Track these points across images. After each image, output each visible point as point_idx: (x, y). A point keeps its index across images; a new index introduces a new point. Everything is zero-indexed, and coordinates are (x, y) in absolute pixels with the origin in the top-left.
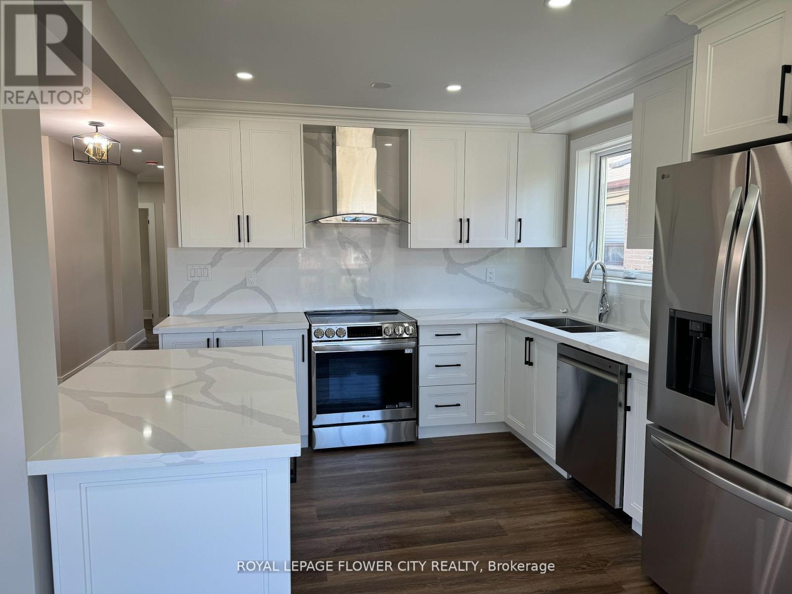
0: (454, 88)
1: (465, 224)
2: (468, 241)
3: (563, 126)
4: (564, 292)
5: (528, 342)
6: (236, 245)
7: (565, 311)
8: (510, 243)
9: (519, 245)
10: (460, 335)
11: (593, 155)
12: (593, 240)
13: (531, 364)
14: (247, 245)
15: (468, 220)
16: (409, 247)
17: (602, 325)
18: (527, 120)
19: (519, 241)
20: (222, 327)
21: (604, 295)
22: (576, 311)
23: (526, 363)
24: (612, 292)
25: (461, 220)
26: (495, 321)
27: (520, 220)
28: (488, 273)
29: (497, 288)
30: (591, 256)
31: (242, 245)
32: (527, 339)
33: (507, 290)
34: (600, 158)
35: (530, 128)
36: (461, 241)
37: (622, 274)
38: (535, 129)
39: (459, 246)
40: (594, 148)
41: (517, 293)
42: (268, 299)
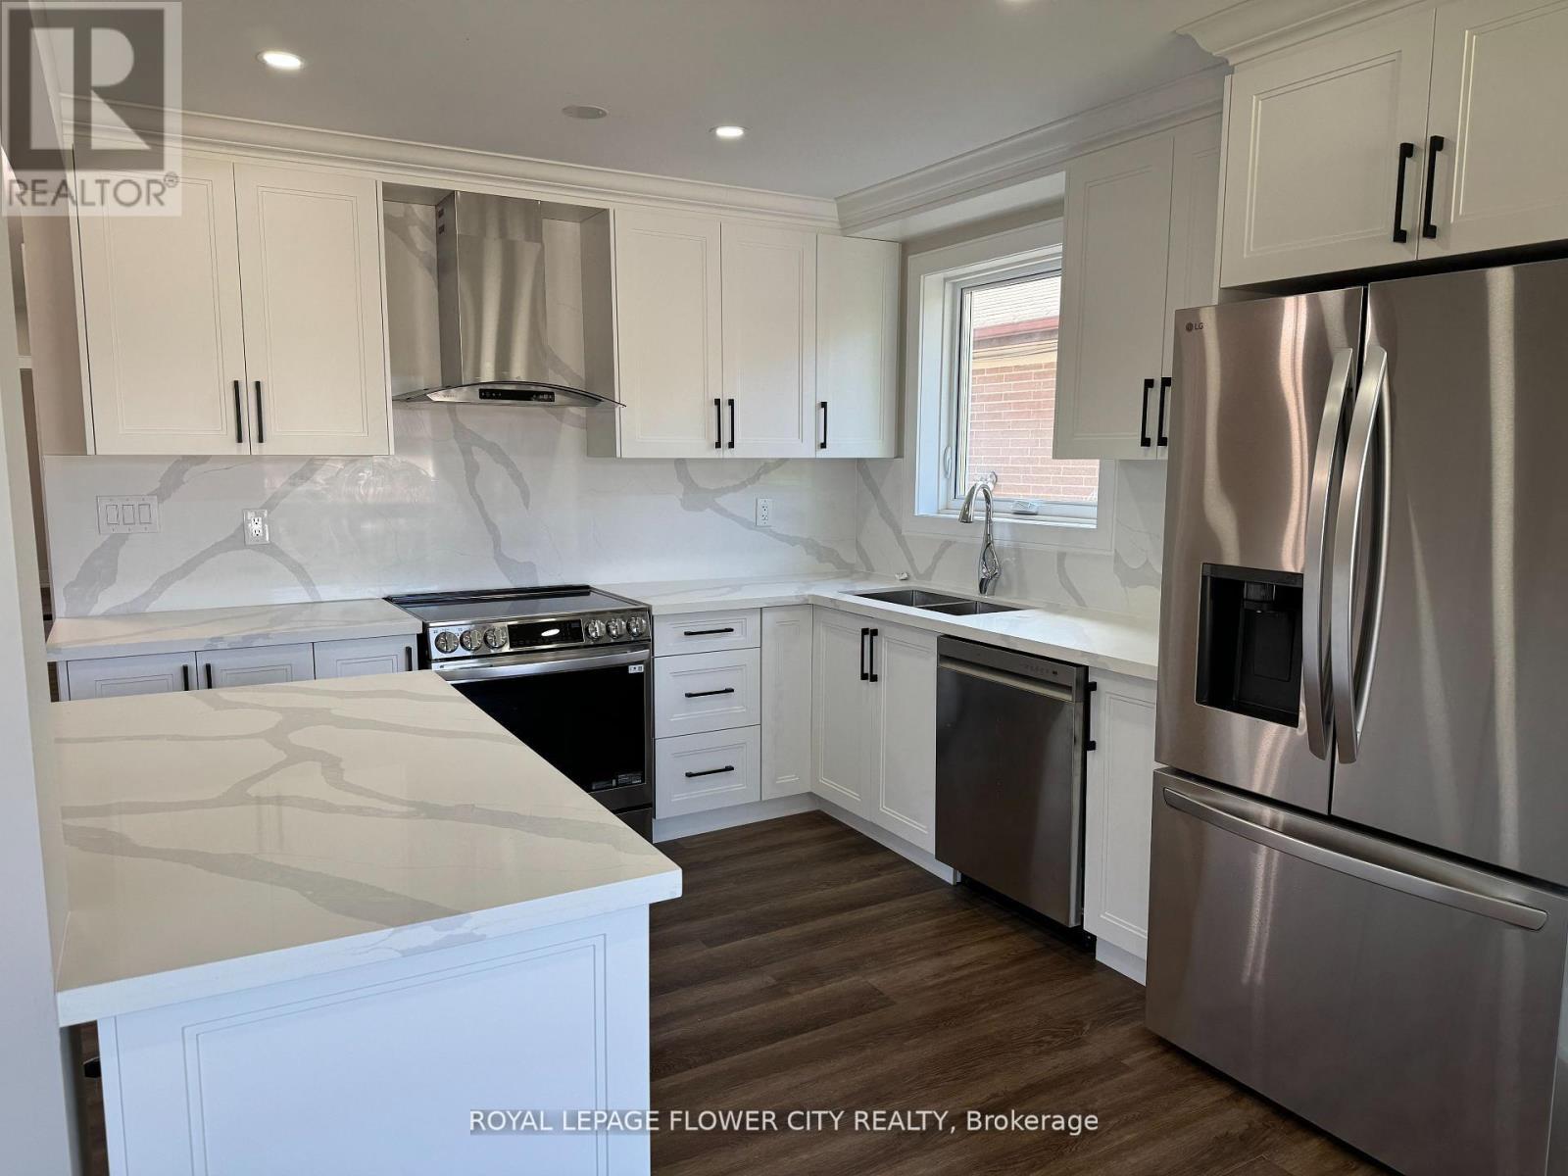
0: (729, 132)
1: (726, 410)
2: (731, 445)
3: (895, 229)
4: (901, 539)
5: (867, 638)
6: (233, 449)
7: (905, 576)
8: (807, 450)
9: (823, 454)
10: (731, 630)
11: (948, 286)
12: (949, 445)
13: (874, 678)
14: (257, 449)
15: (731, 402)
16: (618, 455)
17: (987, 598)
18: (831, 210)
19: (823, 446)
20: (220, 639)
21: (988, 545)
22: (928, 575)
23: (864, 677)
24: (1001, 538)
25: (717, 402)
26: (798, 601)
27: (824, 405)
28: (760, 507)
29: (777, 536)
30: (947, 473)
31: (244, 449)
32: (865, 632)
33: (792, 541)
34: (960, 293)
35: (836, 226)
36: (718, 445)
37: (1011, 507)
38: (846, 228)
39: (715, 454)
40: (950, 273)
41: (810, 546)
42: (299, 571)
